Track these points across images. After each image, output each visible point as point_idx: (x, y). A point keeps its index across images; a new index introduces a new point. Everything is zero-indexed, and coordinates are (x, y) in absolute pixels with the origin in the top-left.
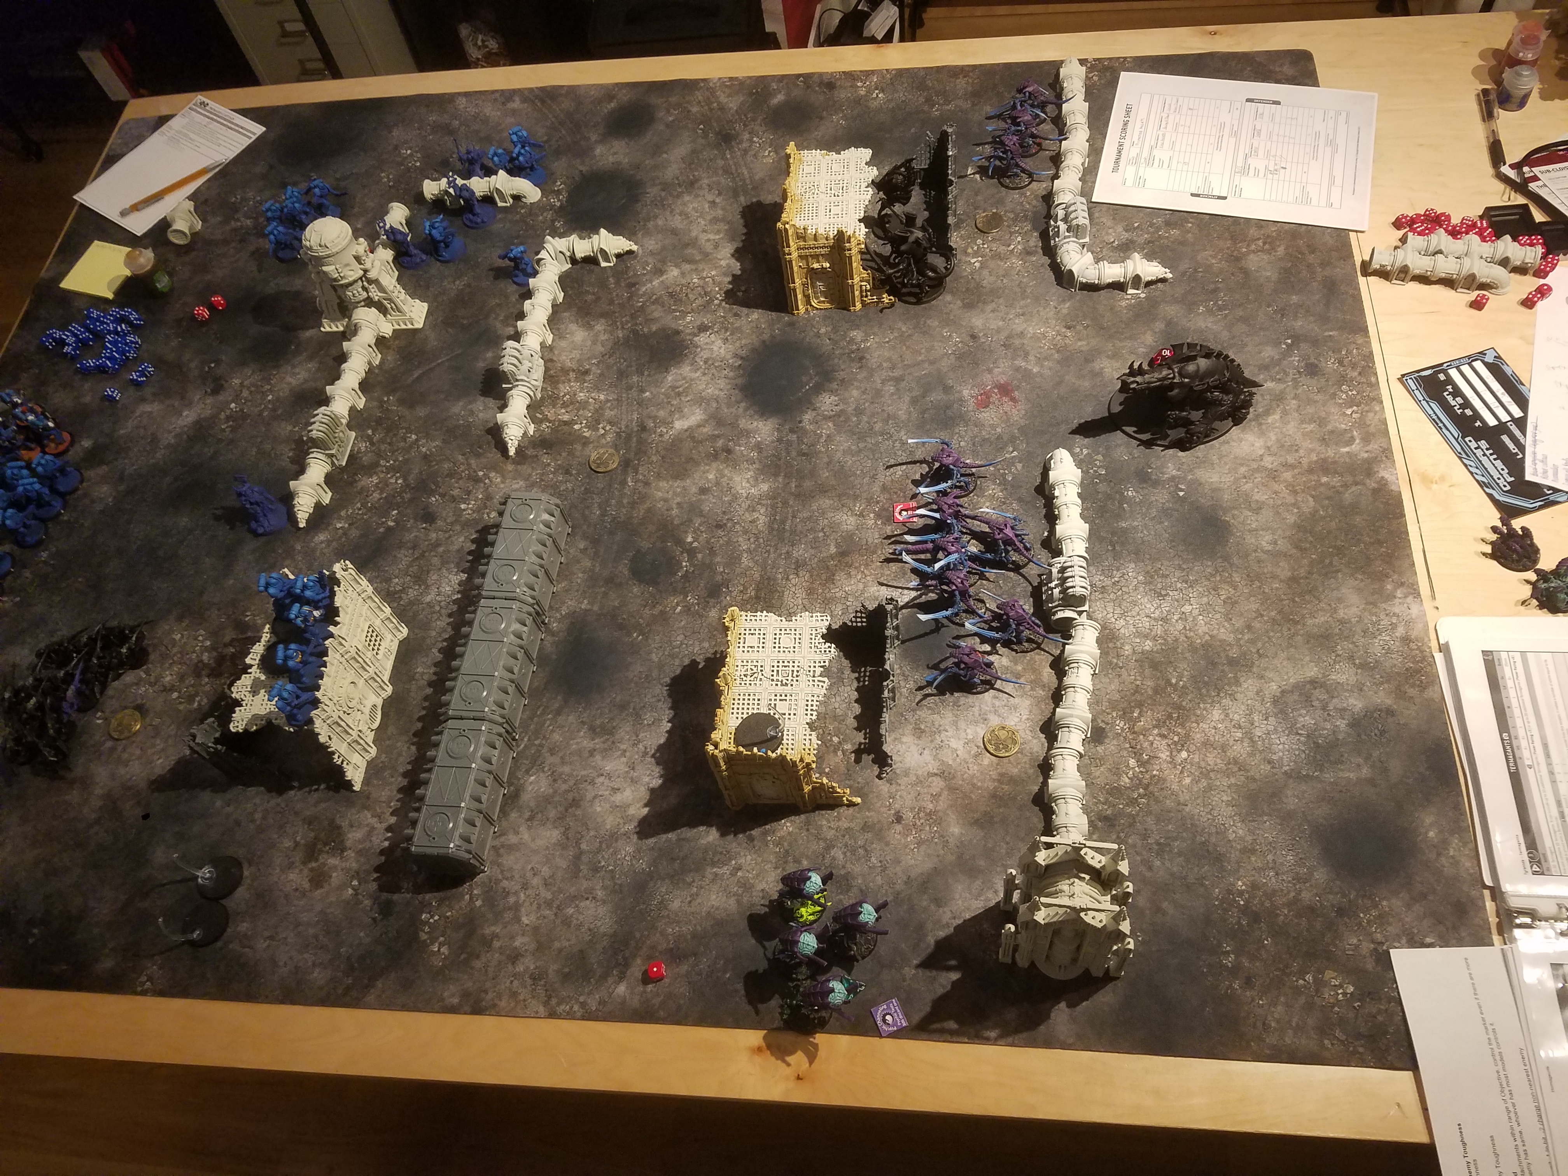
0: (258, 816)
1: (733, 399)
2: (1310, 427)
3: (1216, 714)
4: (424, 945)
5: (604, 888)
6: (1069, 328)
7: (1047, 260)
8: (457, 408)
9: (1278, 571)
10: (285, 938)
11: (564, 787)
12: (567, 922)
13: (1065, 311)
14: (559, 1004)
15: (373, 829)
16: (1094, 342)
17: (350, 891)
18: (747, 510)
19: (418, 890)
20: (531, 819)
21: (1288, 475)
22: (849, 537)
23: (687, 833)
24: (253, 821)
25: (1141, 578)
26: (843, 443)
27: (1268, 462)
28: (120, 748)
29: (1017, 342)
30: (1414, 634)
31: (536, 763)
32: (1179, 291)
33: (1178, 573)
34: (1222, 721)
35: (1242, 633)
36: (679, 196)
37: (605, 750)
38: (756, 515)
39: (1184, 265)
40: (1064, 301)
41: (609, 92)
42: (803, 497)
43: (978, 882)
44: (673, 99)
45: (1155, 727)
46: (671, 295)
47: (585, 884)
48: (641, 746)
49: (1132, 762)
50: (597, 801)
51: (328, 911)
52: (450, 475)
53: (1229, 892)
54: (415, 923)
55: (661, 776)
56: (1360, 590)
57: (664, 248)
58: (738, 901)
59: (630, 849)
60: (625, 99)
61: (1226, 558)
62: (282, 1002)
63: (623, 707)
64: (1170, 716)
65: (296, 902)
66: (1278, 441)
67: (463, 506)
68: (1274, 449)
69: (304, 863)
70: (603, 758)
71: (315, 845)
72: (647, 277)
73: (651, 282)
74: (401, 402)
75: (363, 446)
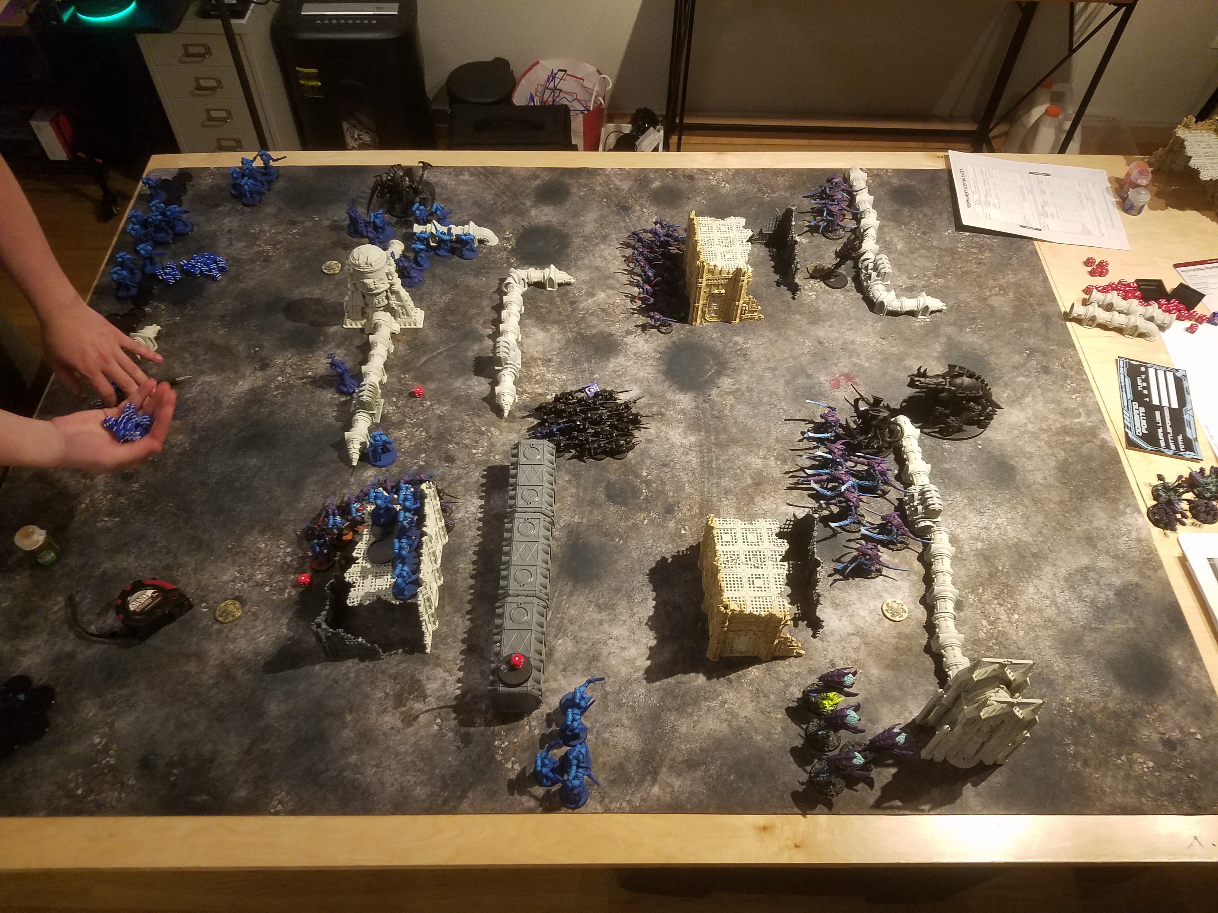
0: (352, 675)
1: (659, 380)
2: (1052, 406)
3: (1031, 589)
4: (500, 765)
5: (629, 718)
6: (884, 339)
7: (860, 296)
8: (458, 383)
9: (1051, 497)
10: (389, 766)
11: (585, 647)
12: (606, 743)
13: (879, 328)
14: (611, 802)
15: (446, 681)
16: (902, 349)
17: (436, 727)
18: (682, 454)
19: (488, 723)
20: (564, 670)
21: (1044, 436)
22: (759, 473)
23: (681, 677)
24: (348, 679)
25: (966, 501)
26: (742, 411)
27: (1030, 427)
28: (226, 630)
29: (851, 347)
30: (1143, 536)
31: (561, 630)
32: (952, 317)
33: (988, 498)
34: (1036, 594)
35: (1037, 536)
36: (597, 245)
37: (610, 620)
38: (689, 458)
39: (952, 302)
40: (876, 322)
41: (535, 173)
42: (722, 446)
43: (898, 706)
44: (582, 181)
45: (995, 598)
46: (602, 310)
47: (614, 716)
48: (636, 617)
49: (984, 622)
50: (611, 656)
51: (421, 743)
52: (461, 429)
53: (1062, 705)
54: (490, 750)
55: (655, 638)
56: (1103, 509)
57: (592, 279)
58: (729, 725)
59: (642, 690)
60: (547, 178)
61: (1017, 488)
62: (394, 813)
63: (618, 590)
64: (1002, 592)
65: (393, 738)
66: (1034, 414)
67: (474, 451)
68: (1032, 419)
69: (395, 708)
70: (610, 626)
71: (402, 694)
72: (583, 298)
73: (587, 301)
74: (416, 378)
75: (391, 409)
